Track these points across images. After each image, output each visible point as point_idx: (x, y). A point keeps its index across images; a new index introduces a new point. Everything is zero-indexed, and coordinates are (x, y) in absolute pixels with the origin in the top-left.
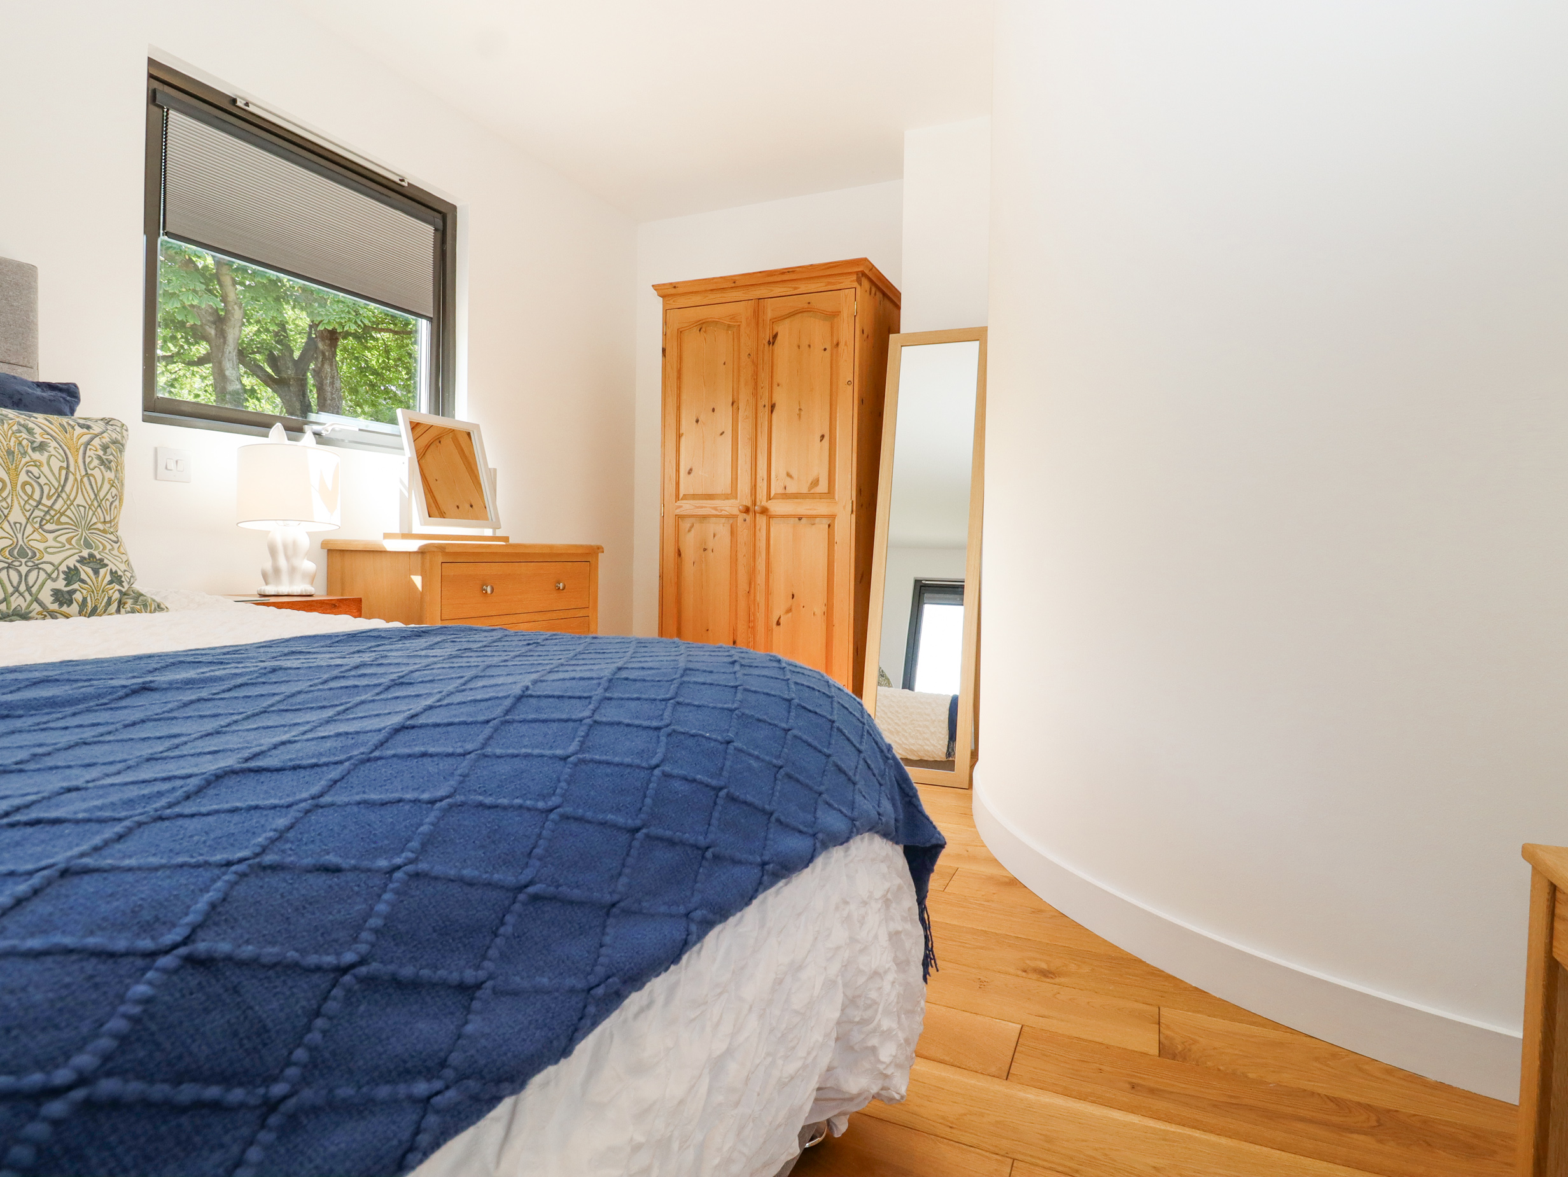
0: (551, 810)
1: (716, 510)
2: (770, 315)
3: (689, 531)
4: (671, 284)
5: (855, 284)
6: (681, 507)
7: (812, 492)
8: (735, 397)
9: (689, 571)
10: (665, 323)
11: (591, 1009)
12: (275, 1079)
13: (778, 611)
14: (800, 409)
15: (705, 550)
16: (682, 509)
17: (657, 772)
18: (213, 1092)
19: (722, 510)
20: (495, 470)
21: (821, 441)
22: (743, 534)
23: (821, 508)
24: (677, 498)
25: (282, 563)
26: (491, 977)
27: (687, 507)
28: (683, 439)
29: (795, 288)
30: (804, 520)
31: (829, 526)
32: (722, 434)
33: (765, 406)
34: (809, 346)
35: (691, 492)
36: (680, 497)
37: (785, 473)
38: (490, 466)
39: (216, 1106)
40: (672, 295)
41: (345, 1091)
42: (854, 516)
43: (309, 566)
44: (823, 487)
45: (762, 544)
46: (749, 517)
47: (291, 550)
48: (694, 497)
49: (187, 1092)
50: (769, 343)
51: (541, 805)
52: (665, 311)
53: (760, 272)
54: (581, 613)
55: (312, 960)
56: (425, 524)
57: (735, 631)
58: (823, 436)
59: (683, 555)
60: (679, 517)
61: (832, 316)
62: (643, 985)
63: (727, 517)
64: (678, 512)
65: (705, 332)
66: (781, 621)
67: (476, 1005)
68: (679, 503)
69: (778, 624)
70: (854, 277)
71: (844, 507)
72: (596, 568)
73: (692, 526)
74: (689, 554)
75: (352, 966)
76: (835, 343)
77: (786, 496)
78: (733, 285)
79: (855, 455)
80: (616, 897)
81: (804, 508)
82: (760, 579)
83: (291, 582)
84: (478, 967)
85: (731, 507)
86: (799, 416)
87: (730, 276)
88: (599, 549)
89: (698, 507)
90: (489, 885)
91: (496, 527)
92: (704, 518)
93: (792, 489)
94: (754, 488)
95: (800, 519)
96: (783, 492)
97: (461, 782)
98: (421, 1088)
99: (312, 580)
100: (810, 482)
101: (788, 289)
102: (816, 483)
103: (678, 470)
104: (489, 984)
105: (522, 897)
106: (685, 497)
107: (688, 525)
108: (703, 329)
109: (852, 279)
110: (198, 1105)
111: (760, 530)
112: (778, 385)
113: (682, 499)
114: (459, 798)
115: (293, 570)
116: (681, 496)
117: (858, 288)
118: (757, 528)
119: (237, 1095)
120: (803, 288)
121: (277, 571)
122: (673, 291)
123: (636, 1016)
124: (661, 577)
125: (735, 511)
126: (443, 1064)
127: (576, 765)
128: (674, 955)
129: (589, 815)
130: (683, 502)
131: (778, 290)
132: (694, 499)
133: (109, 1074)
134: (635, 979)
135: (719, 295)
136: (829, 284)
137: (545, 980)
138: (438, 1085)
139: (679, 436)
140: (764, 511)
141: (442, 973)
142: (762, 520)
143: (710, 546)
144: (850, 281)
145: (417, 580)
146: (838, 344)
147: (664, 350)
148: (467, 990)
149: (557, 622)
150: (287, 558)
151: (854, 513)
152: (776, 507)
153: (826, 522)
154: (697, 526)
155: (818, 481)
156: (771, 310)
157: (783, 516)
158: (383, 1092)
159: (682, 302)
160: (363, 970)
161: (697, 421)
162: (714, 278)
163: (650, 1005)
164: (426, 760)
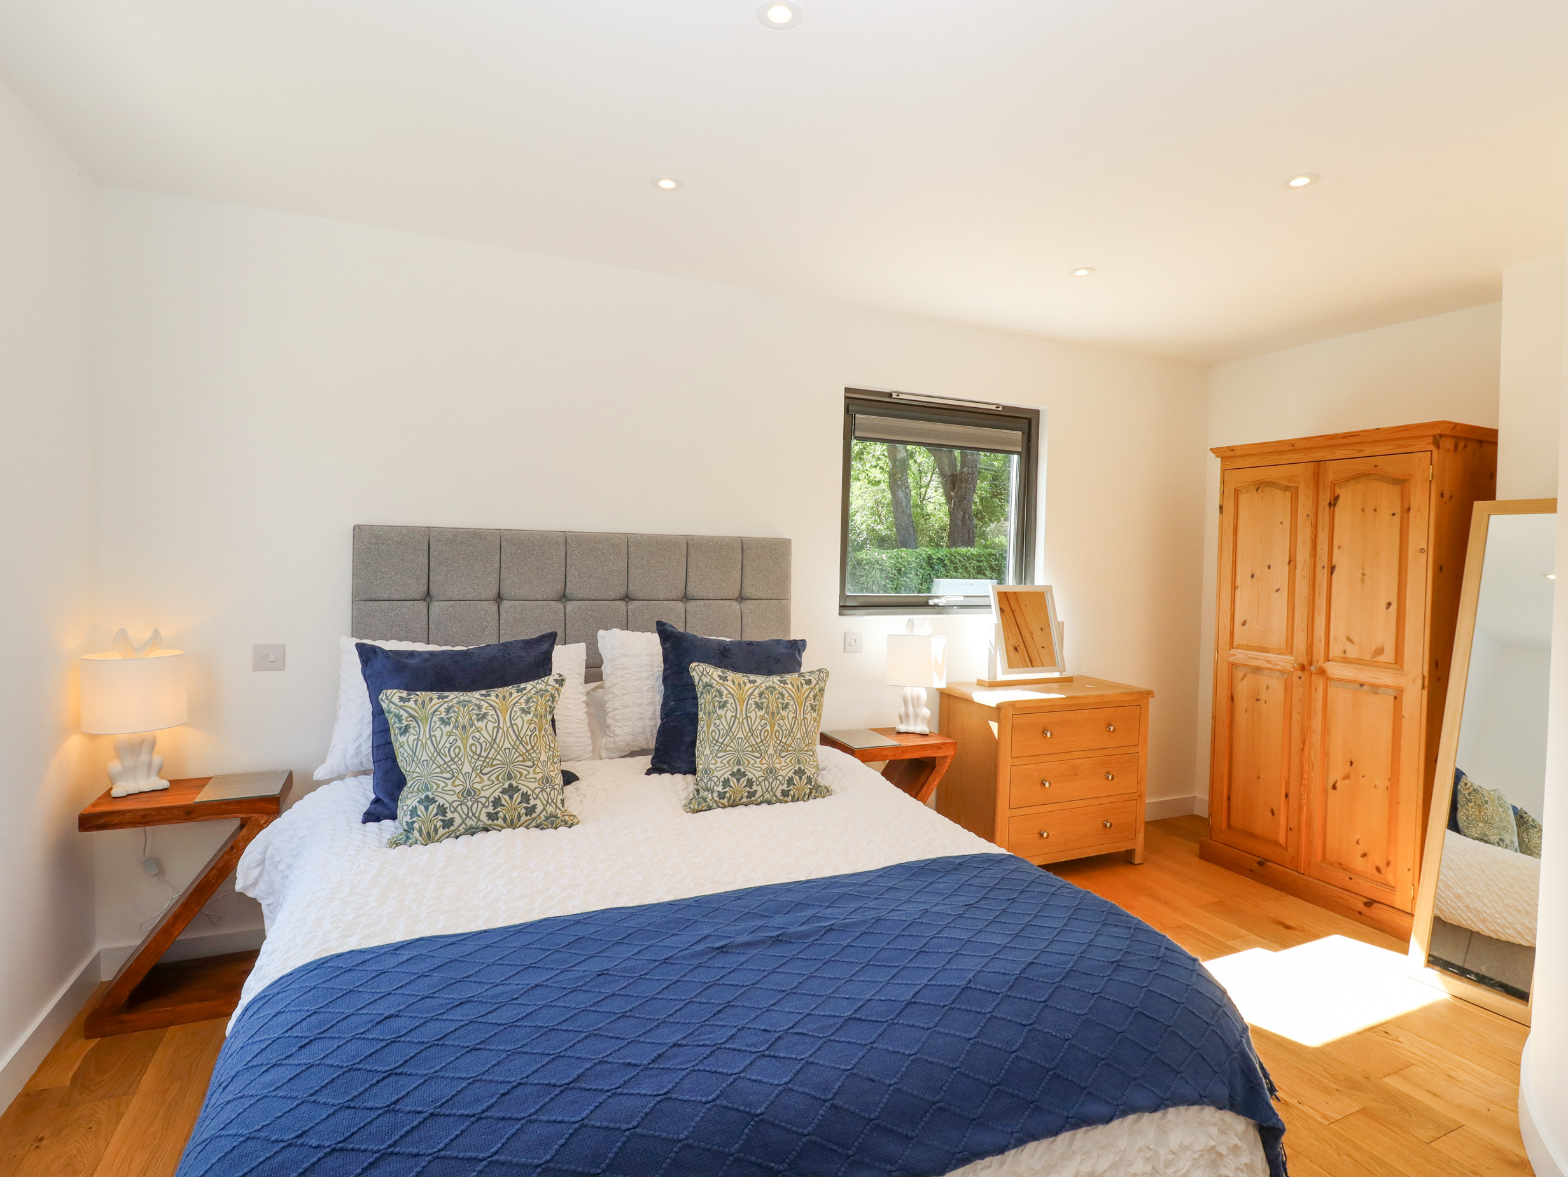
0: (955, 1069)
1: (1270, 663)
2: (1331, 477)
3: (1243, 679)
4: (1228, 447)
5: (1432, 447)
6: (1234, 655)
7: (1375, 660)
8: (1292, 555)
9: (1242, 719)
10: (1223, 482)
11: (954, 1162)
12: (850, 1149)
13: (1335, 775)
14: (1363, 574)
15: (1258, 700)
16: (1235, 658)
17: (1013, 1056)
18: (835, 1147)
19: (1275, 664)
20: (1063, 623)
21: (1387, 608)
22: (1298, 693)
23: (1387, 678)
24: (1231, 646)
25: (911, 710)
26: (917, 1136)
27: (1240, 656)
28: (1238, 592)
29: (1360, 451)
30: (1365, 688)
31: (1395, 698)
32: (1277, 591)
33: (1324, 567)
34: (1375, 510)
35: (1245, 643)
36: (1234, 646)
37: (1344, 638)
38: (1059, 619)
39: (836, 1151)
40: (1230, 457)
41: (867, 1160)
42: (1425, 692)
43: (926, 712)
44: (1388, 656)
45: (1319, 704)
46: (1304, 675)
47: (916, 702)
48: (1248, 648)
49: (829, 1145)
50: (1330, 505)
51: (950, 1065)
52: (1223, 471)
53: (1320, 436)
54: (1132, 750)
55: (862, 1114)
56: (1005, 673)
57: (1288, 784)
58: (1389, 604)
59: (1235, 701)
60: (1233, 666)
61: (1401, 483)
62: (984, 1158)
63: (1283, 672)
64: (1231, 659)
65: (1262, 492)
66: (1338, 785)
67: (910, 1145)
68: (1233, 651)
69: (1334, 787)
70: (1431, 440)
71: (1414, 681)
72: (1147, 711)
73: (1245, 675)
74: (1242, 702)
75: (873, 1119)
76: (1406, 507)
77: (1346, 660)
78: (1291, 448)
79: (1428, 628)
80: (976, 1116)
81: (1366, 675)
82: (1316, 739)
83: (916, 724)
84: (913, 1131)
85: (1285, 662)
86: (1363, 581)
87: (1289, 440)
88: (1149, 693)
89: (1251, 658)
90: (922, 1099)
91: (1062, 670)
92: (1257, 670)
93: (1353, 653)
94: (1310, 647)
95: (1362, 685)
96: (1343, 655)
97: (923, 1046)
98: (888, 1167)
99: (929, 723)
100: (1373, 650)
101: (1352, 452)
102: (1380, 651)
103: (1233, 620)
104: (916, 1139)
105: (934, 1107)
106: (1238, 647)
107: (1241, 675)
108: (1260, 489)
109: (1429, 441)
110: (832, 1150)
111: (1316, 690)
112: (1339, 548)
113: (1236, 648)
114: (919, 1056)
115: (916, 715)
116: (1235, 644)
117: (1435, 451)
118: (1313, 688)
119: (840, 1150)
120: (1369, 451)
121: (907, 715)
122: (1231, 453)
123: (982, 1169)
124: (1214, 718)
125: (1290, 668)
126: (896, 1162)
127: (972, 1045)
128: (1001, 1150)
129: (971, 1074)
130: (1238, 651)
131: (1340, 453)
132: (1248, 650)
133: (814, 1134)
134: (981, 1155)
135: (1277, 457)
136: (1399, 446)
137: (938, 1144)
138: (894, 1169)
139: (1234, 588)
140: (1322, 672)
141: (900, 1130)
142: (1319, 682)
143: (1263, 697)
144: (1426, 444)
145: (994, 726)
146: (1409, 510)
147: (1221, 508)
148: (909, 1139)
149: (1108, 757)
150: (914, 707)
151: (1426, 689)
152: (1335, 670)
153: (1392, 693)
154: (1250, 676)
155: (1383, 649)
156: (1332, 472)
157: (1342, 680)
158: (877, 1164)
159: (1239, 463)
160: (876, 1122)
161: (1252, 576)
162: (1271, 442)
163: (990, 1166)
164: (913, 1029)
